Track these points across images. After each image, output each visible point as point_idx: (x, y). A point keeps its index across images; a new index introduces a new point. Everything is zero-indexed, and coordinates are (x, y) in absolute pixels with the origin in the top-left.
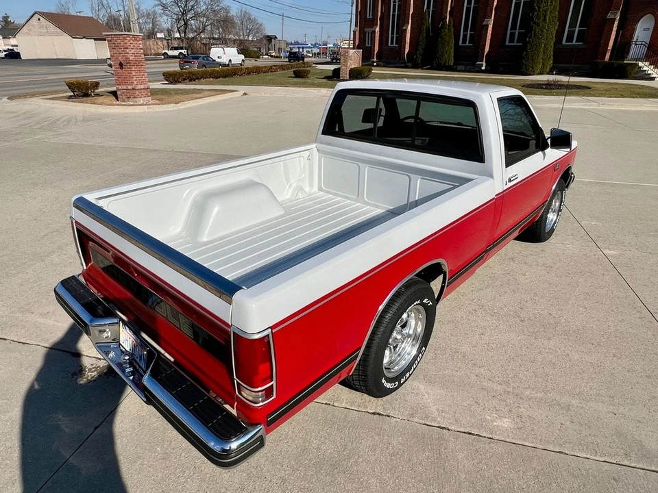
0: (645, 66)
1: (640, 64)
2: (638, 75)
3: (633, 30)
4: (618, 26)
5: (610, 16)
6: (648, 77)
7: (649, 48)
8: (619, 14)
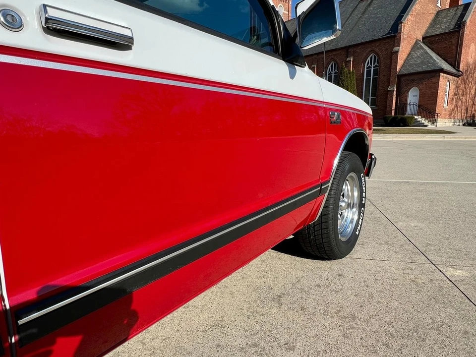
0: (419, 118)
1: (416, 117)
2: (416, 124)
3: (407, 96)
4: (396, 95)
5: (390, 88)
6: (422, 125)
7: (419, 106)
8: (395, 87)
